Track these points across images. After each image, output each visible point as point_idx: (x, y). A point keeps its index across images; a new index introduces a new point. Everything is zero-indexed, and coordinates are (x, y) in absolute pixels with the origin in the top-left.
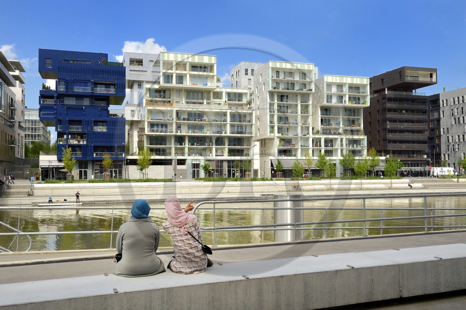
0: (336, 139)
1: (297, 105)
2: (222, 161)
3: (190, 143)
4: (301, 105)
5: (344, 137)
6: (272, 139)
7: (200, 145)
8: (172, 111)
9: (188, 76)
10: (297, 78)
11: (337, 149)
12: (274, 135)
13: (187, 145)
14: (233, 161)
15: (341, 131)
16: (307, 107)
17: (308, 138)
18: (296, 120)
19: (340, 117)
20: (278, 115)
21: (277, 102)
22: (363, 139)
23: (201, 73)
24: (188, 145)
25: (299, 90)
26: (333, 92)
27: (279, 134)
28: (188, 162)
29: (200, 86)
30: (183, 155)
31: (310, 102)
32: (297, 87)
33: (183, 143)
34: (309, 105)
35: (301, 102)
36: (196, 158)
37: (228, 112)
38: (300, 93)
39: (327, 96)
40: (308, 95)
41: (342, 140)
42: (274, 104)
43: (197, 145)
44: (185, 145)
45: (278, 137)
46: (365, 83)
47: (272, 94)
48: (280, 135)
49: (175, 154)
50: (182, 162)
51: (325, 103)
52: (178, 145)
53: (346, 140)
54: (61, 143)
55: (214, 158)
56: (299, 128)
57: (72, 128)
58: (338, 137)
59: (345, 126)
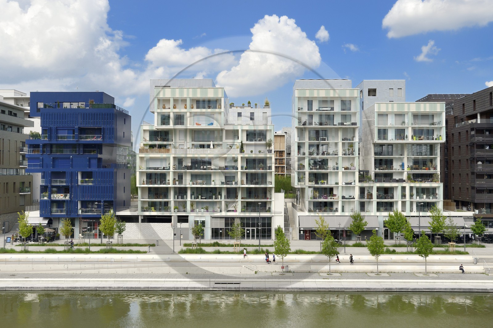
0: (397, 187)
1: (336, 144)
2: (233, 218)
3: (193, 196)
4: (343, 144)
5: (407, 185)
6: (303, 190)
7: (205, 199)
8: (169, 158)
9: (188, 114)
10: (337, 108)
11: (397, 202)
12: (305, 184)
13: (189, 199)
14: (248, 218)
15: (405, 177)
16: (351, 146)
17: (354, 188)
18: (337, 164)
19: (404, 157)
20: (309, 158)
21: (309, 140)
22: (439, 187)
23: (204, 110)
24: (191, 198)
25: (339, 124)
26: (389, 125)
27: (310, 183)
28: (191, 219)
29: (203, 125)
30: (184, 211)
31: (356, 140)
32: (337, 120)
33: (185, 196)
34: (355, 143)
35: (343, 140)
36: (200, 214)
37: (239, 156)
38: (341, 129)
39: (379, 131)
41: (404, 188)
42: (304, 143)
43: (201, 199)
44: (186, 198)
45: (309, 187)
46: (438, 110)
47: (301, 131)
48: (313, 184)
49: (174, 209)
50: (183, 219)
51: (376, 140)
52: (178, 198)
53: (411, 188)
54: (46, 198)
55: (224, 214)
56: (340, 174)
57: (56, 182)
58: (399, 185)
59: (412, 168)
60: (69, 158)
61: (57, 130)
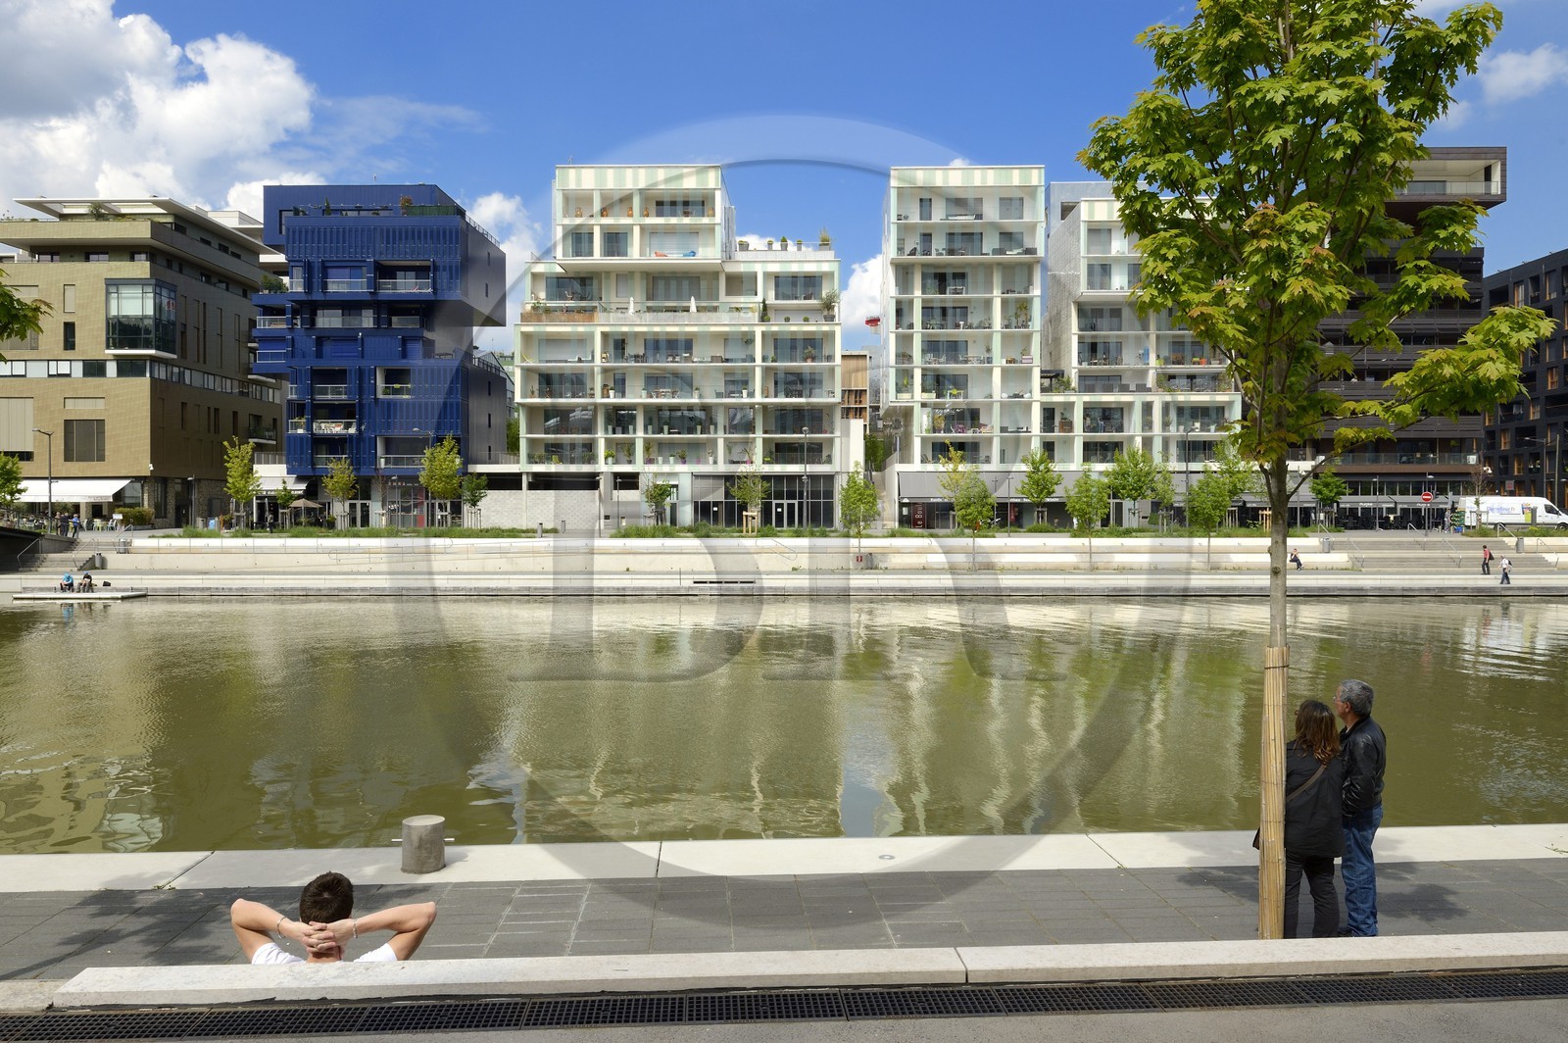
0: (1130, 405)
1: (988, 303)
2: (744, 479)
3: (650, 428)
4: (1004, 302)
5: (1158, 400)
6: (907, 413)
7: (679, 433)
8: (592, 335)
9: (637, 230)
10: (991, 213)
11: (1131, 439)
12: (912, 398)
13: (640, 434)
14: (779, 478)
15: (1151, 380)
16: (1024, 306)
17: (1028, 406)
18: (989, 350)
19: (1148, 335)
20: (923, 335)
21: (923, 293)
22: (1231, 403)
23: (673, 220)
24: (646, 431)
25: (995, 252)
26: (1113, 253)
27: (925, 395)
28: (645, 481)
29: (673, 257)
30: (630, 462)
31: (1036, 291)
32: (990, 243)
33: (631, 427)
34: (1032, 299)
35: (1005, 292)
36: (666, 469)
37: (758, 331)
38: (999, 264)
39: (1091, 267)
40: (1029, 268)
41: (1147, 408)
42: (911, 302)
43: (670, 433)
44: (635, 431)
45: (924, 405)
47: (903, 270)
48: (931, 397)
49: (606, 458)
50: (628, 481)
51: (1083, 290)
52: (614, 433)
53: (1166, 407)
54: (300, 431)
55: (722, 468)
56: (997, 374)
57: (324, 392)
58: (1136, 399)
59: (1167, 361)
60: (355, 339)
61: (325, 269)
